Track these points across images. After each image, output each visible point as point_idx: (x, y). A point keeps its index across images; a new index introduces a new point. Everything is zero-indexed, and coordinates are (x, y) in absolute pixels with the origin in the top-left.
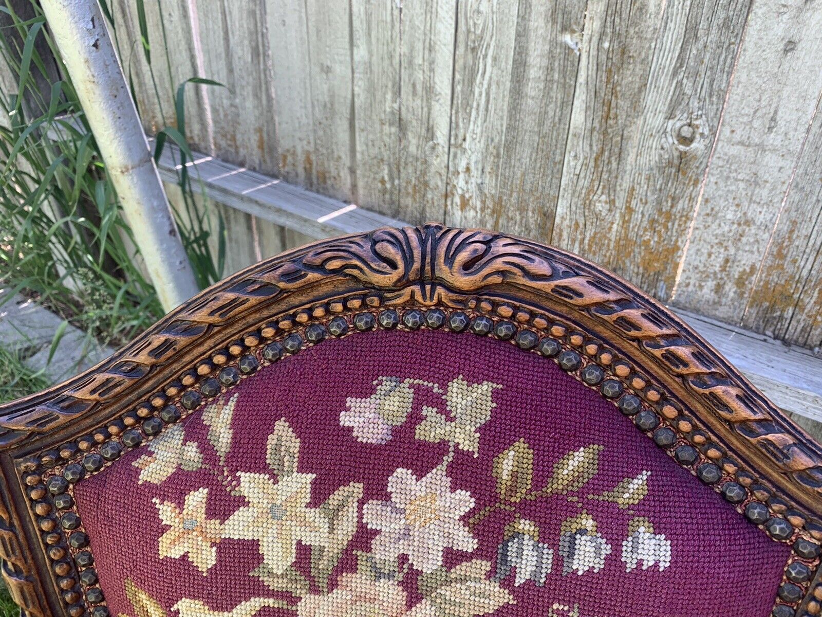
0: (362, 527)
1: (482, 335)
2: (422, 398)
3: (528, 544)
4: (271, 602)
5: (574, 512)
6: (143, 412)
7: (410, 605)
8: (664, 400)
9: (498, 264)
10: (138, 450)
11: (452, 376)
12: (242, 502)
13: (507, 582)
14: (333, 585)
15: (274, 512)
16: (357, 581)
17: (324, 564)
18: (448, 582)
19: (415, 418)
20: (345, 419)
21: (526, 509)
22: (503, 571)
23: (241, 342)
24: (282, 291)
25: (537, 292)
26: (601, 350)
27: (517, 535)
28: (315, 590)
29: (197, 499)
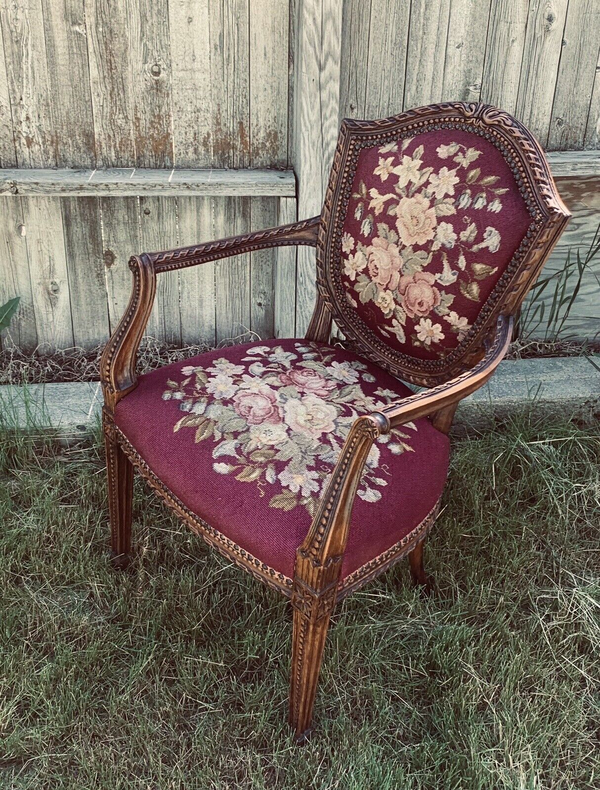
0: (428, 180)
1: (486, 139)
2: (461, 150)
3: (467, 196)
4: (395, 196)
5: (482, 191)
6: (389, 134)
7: (429, 208)
8: (524, 171)
9: (498, 119)
10: (382, 145)
11: (471, 147)
12: (401, 163)
13: (456, 207)
14: (413, 196)
15: (409, 169)
16: (419, 197)
17: (413, 189)
18: (442, 203)
19: (456, 155)
20: (438, 150)
21: (471, 187)
22: (457, 204)
23: (423, 122)
24: (441, 110)
25: (505, 130)
26: (514, 152)
27: (465, 193)
28: (407, 196)
29: (391, 159)
